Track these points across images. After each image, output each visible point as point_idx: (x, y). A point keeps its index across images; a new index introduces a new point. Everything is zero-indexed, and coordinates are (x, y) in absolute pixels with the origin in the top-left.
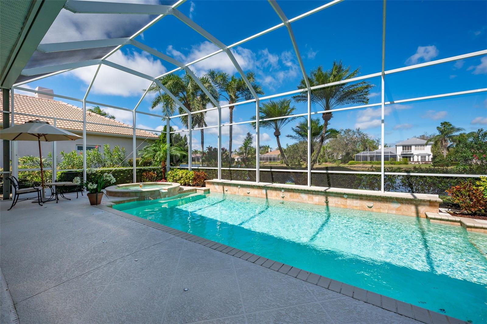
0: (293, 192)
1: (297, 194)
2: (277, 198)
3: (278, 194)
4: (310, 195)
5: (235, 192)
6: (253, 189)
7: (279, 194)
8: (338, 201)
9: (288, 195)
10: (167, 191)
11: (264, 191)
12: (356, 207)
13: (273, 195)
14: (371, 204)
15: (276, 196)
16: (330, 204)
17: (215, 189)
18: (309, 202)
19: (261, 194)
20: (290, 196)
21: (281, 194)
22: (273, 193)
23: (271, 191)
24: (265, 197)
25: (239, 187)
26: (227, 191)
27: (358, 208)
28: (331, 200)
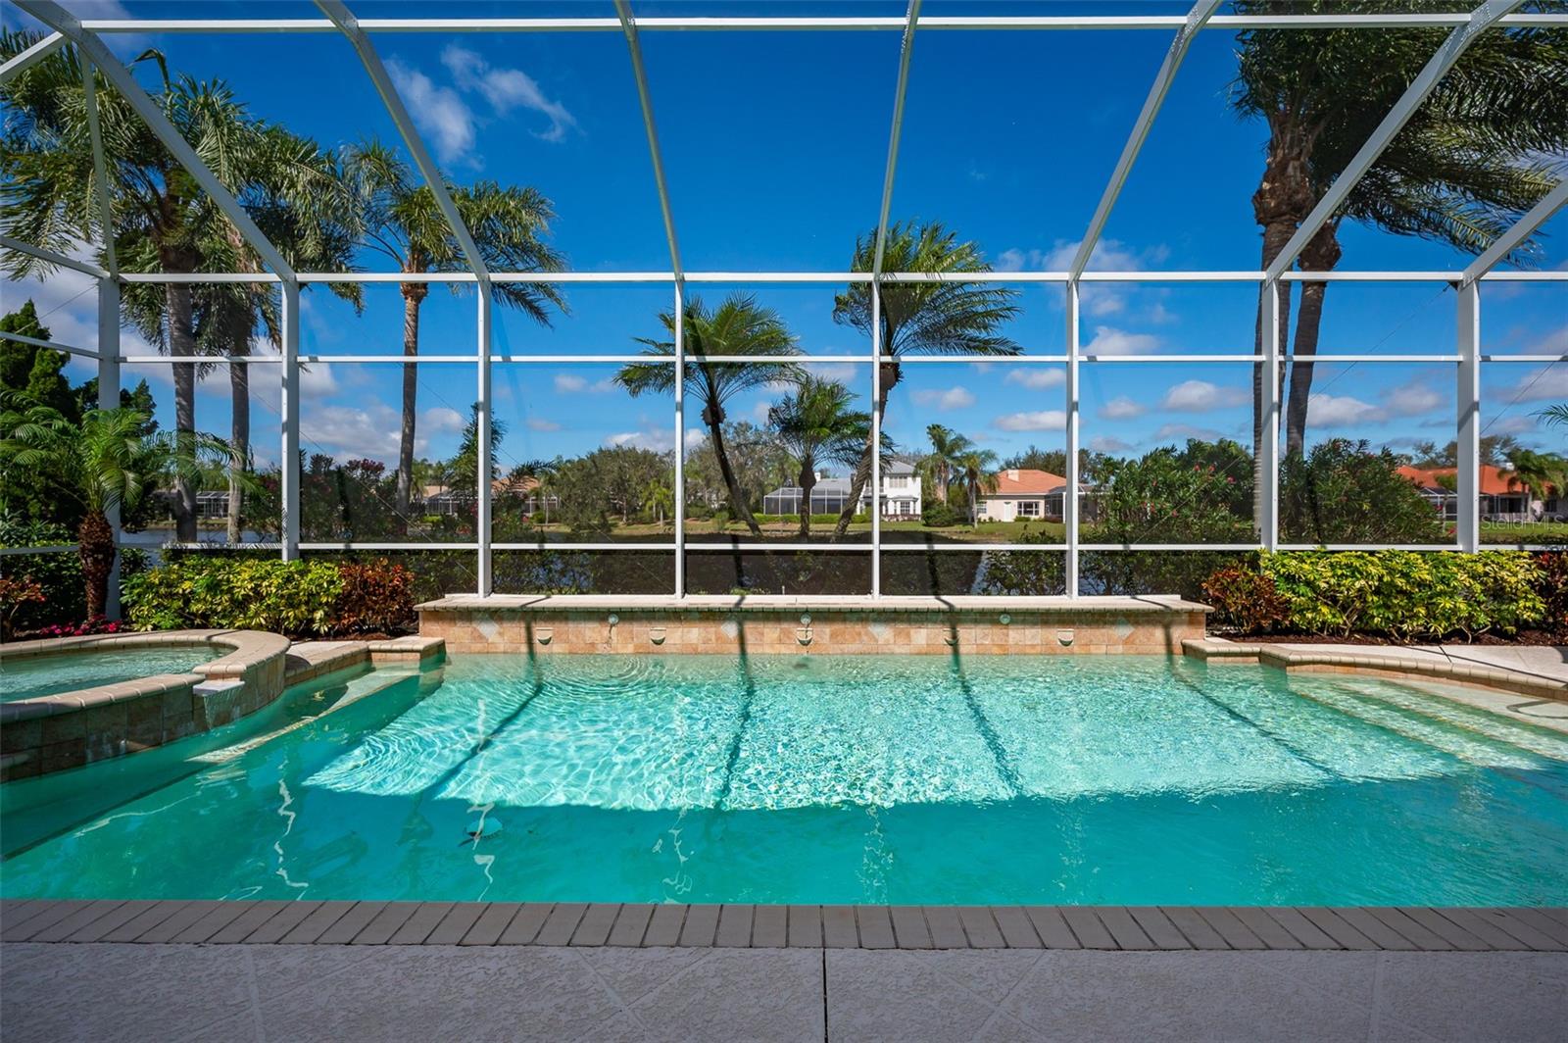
0: (844, 620)
1: (858, 627)
2: (783, 650)
3: (787, 634)
4: (901, 626)
5: (593, 644)
6: (677, 624)
7: (791, 633)
8: (985, 636)
9: (823, 632)
10: (236, 682)
11: (730, 630)
12: (1033, 646)
13: (766, 641)
14: (1068, 634)
15: (780, 641)
16: (963, 649)
17: (481, 637)
18: (897, 650)
19: (717, 640)
20: (833, 635)
21: (799, 632)
22: (766, 630)
23: (760, 626)
24: (735, 649)
25: (612, 620)
26: (546, 642)
27: (1038, 649)
28: (968, 634)
